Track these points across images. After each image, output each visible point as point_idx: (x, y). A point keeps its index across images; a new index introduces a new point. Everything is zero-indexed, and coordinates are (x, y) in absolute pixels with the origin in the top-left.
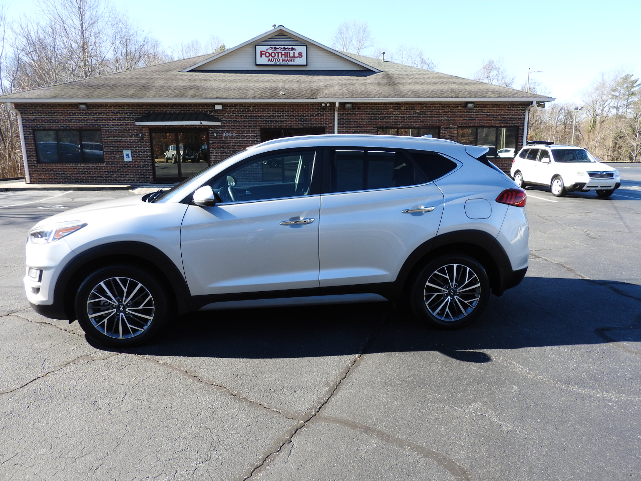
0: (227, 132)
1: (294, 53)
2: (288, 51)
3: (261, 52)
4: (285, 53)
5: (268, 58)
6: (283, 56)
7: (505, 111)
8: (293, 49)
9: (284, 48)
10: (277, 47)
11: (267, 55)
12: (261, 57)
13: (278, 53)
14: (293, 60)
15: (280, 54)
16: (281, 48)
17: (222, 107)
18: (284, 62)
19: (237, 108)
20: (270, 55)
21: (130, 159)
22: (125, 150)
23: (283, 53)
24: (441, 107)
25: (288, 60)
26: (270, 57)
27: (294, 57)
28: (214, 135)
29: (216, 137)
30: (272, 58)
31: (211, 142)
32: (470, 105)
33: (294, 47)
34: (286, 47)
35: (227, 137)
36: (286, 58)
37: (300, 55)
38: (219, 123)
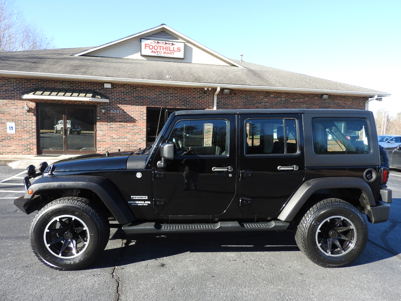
0: (114, 109)
1: (174, 48)
2: (169, 46)
3: (146, 44)
4: (166, 47)
5: (151, 50)
6: (164, 49)
7: (350, 102)
8: (173, 44)
9: (166, 43)
10: (159, 42)
11: (151, 47)
12: (145, 48)
13: (160, 47)
14: (172, 53)
15: (162, 48)
16: (163, 43)
17: (112, 86)
18: (165, 54)
19: (125, 88)
20: (153, 47)
21: (13, 132)
22: (9, 122)
23: (165, 47)
24: (302, 97)
25: (168, 53)
26: (153, 50)
27: (174, 51)
28: (101, 112)
29: (104, 114)
30: (155, 50)
31: (98, 118)
32: (325, 96)
33: (174, 43)
34: (167, 42)
35: (115, 114)
36: (167, 51)
37: (179, 50)
38: (107, 101)
